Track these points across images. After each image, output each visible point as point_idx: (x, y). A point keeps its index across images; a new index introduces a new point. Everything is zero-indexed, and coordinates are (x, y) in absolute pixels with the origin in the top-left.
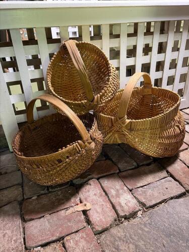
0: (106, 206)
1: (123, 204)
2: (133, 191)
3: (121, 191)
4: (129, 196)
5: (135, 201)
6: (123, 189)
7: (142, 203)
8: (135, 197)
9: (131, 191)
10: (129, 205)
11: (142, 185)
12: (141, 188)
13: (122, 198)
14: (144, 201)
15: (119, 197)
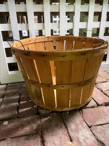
0: (64, 138)
1: (81, 141)
2: (92, 128)
3: (80, 126)
4: (88, 133)
5: (93, 138)
6: (82, 124)
7: (100, 141)
8: (94, 134)
9: (90, 127)
10: (88, 142)
11: (101, 123)
12: (100, 126)
13: (80, 134)
14: (102, 140)
15: (78, 132)
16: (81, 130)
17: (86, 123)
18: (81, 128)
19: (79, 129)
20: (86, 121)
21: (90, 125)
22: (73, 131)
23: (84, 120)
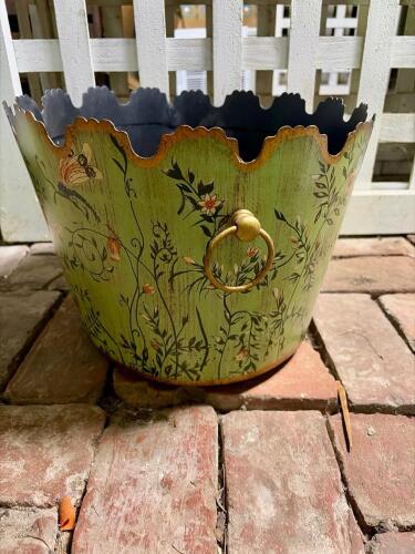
16: (308, 540)
17: (351, 501)
18: (314, 528)
19: (293, 535)
20: (354, 491)
21: (372, 514)
22: (252, 540)
23: (344, 480)
